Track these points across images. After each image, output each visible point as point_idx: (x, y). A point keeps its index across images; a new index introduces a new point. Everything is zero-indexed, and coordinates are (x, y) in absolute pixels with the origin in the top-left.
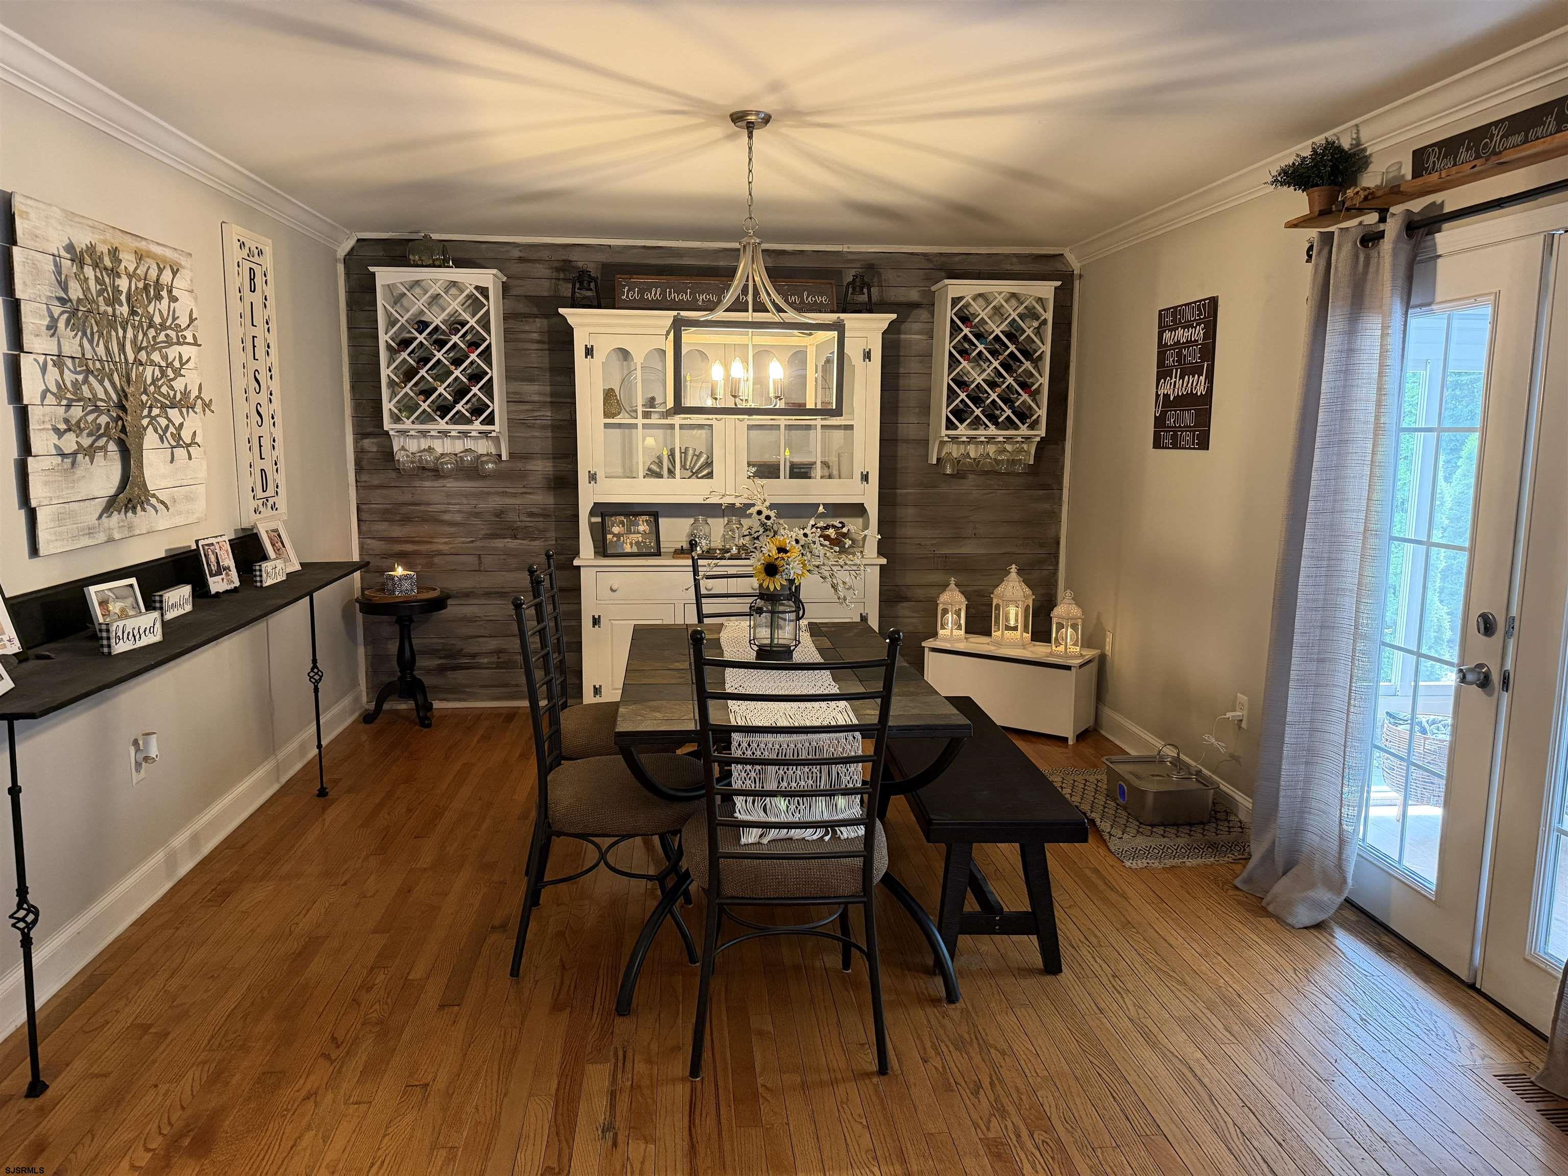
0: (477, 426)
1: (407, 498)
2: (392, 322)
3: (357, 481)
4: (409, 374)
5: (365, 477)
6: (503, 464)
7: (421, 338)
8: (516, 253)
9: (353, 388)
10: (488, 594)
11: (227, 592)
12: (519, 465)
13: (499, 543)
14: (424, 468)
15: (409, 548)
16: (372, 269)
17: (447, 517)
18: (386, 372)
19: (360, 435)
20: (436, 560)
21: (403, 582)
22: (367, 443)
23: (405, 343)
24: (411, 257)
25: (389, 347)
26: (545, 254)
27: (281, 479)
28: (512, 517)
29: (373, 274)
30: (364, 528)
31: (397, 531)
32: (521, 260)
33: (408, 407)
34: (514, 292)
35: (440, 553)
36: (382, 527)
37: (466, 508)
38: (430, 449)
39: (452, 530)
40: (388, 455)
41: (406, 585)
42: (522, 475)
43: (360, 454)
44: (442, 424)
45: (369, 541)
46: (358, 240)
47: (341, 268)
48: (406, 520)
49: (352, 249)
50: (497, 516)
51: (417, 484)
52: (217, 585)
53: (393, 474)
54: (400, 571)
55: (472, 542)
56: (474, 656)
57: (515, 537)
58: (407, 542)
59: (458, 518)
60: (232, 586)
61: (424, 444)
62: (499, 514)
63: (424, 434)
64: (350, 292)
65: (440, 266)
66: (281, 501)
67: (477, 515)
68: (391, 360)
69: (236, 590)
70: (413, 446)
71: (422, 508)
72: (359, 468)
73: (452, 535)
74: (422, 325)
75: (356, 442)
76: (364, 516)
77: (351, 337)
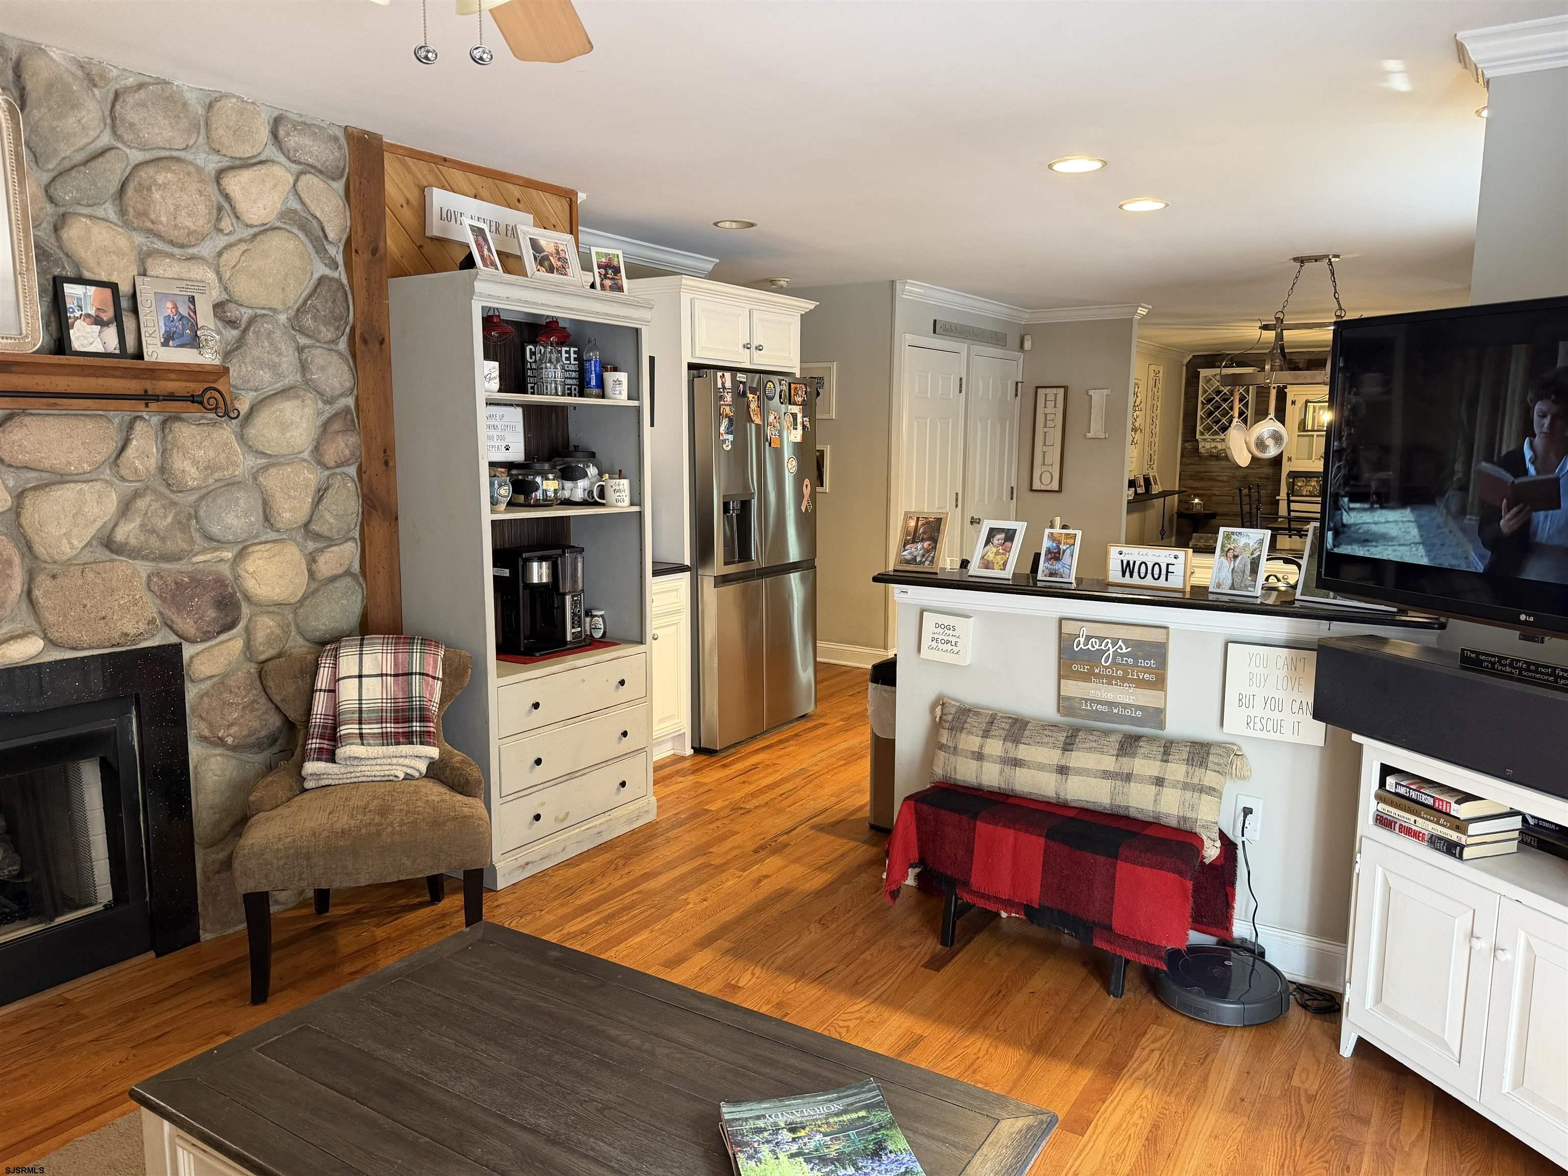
1: (1202, 469)
2: (1205, 391)
3: (1181, 461)
4: (1210, 414)
5: (1184, 460)
7: (1217, 398)
9: (1184, 420)
14: (1212, 456)
15: (1202, 491)
16: (1198, 369)
17: (1220, 478)
18: (1200, 413)
19: (1184, 441)
20: (1214, 498)
22: (1188, 445)
23: (1209, 401)
24: (1216, 363)
25: (1202, 402)
27: (1156, 458)
28: (1251, 479)
29: (1199, 371)
31: (1196, 484)
33: (1208, 428)
35: (1215, 495)
36: (1190, 482)
37: (1229, 474)
38: (1216, 447)
39: (1222, 484)
40: (1196, 450)
41: (1198, 507)
44: (1222, 436)
45: (1183, 483)
46: (1194, 357)
47: (1184, 368)
48: (1201, 479)
49: (1190, 360)
53: (1197, 458)
54: (1197, 501)
58: (1201, 488)
59: (1225, 479)
60: (1144, 492)
61: (1213, 445)
63: (1214, 440)
64: (1187, 379)
66: (1155, 466)
67: (1234, 477)
68: (1203, 408)
70: (1208, 446)
71: (1208, 474)
73: (1222, 487)
74: (1218, 392)
76: (1182, 477)
77: (1186, 399)
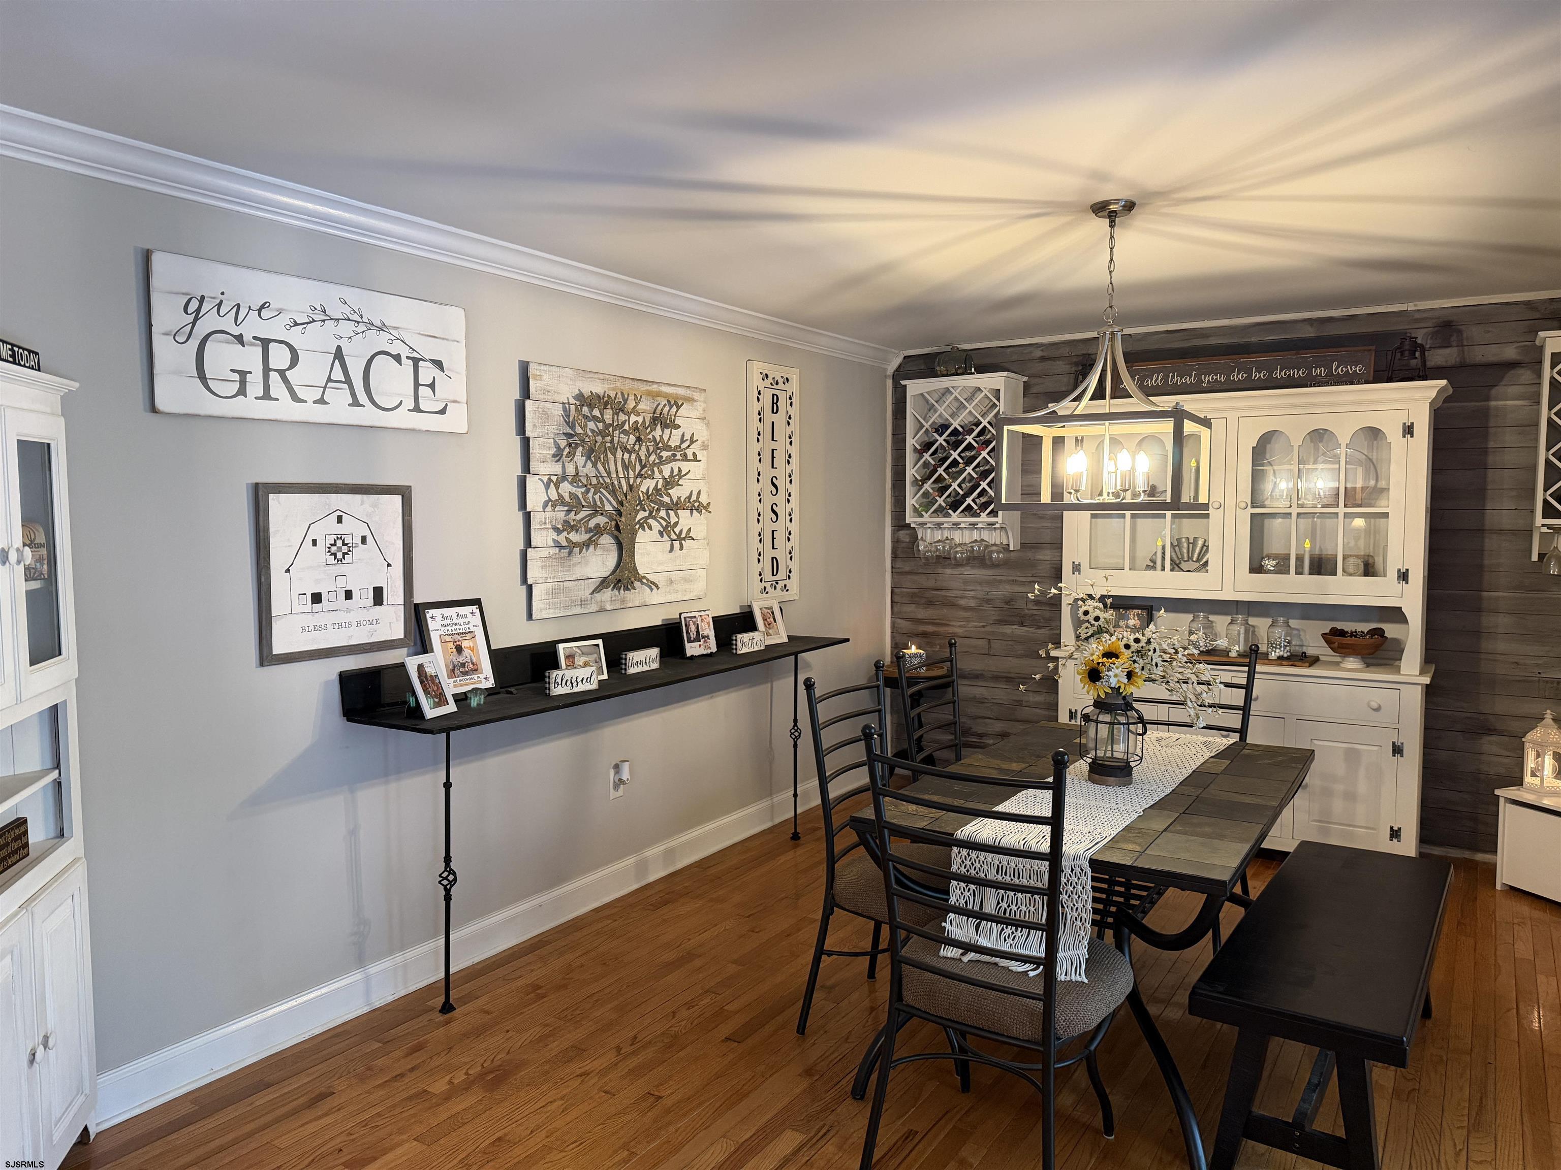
0: (984, 517)
1: (931, 583)
2: (918, 428)
3: (892, 567)
4: (929, 473)
5: (899, 564)
6: (1012, 554)
7: (941, 440)
8: (1038, 353)
9: (894, 486)
10: (996, 678)
11: (703, 655)
12: (1029, 554)
13: (1008, 629)
14: (941, 557)
15: (930, 629)
16: (903, 382)
17: (962, 602)
18: (910, 473)
19: (897, 527)
21: (913, 660)
22: (900, 537)
23: (927, 446)
24: (938, 368)
25: (914, 451)
26: (1065, 351)
27: (795, 565)
28: (1020, 604)
29: (905, 386)
30: (895, 609)
31: (921, 613)
32: (1043, 359)
33: (928, 502)
34: (1034, 390)
36: (910, 609)
37: (980, 595)
38: (944, 540)
39: (967, 614)
40: (915, 545)
41: (915, 663)
42: (1032, 564)
43: (896, 542)
44: (955, 517)
45: (899, 621)
46: (905, 357)
47: (887, 385)
48: (930, 603)
49: (900, 366)
50: (1007, 603)
51: (940, 571)
52: (692, 649)
53: (918, 562)
54: (914, 649)
55: (984, 626)
56: (981, 736)
57: (1022, 624)
58: (929, 623)
59: (972, 603)
60: (709, 651)
61: (938, 536)
62: (1008, 601)
63: (939, 526)
64: (896, 403)
65: (962, 374)
66: (794, 584)
67: (988, 601)
68: (915, 461)
69: (711, 655)
70: (932, 537)
71: (943, 593)
72: (895, 556)
73: (968, 620)
74: (943, 429)
75: (894, 533)
76: (897, 599)
77: (892, 446)
